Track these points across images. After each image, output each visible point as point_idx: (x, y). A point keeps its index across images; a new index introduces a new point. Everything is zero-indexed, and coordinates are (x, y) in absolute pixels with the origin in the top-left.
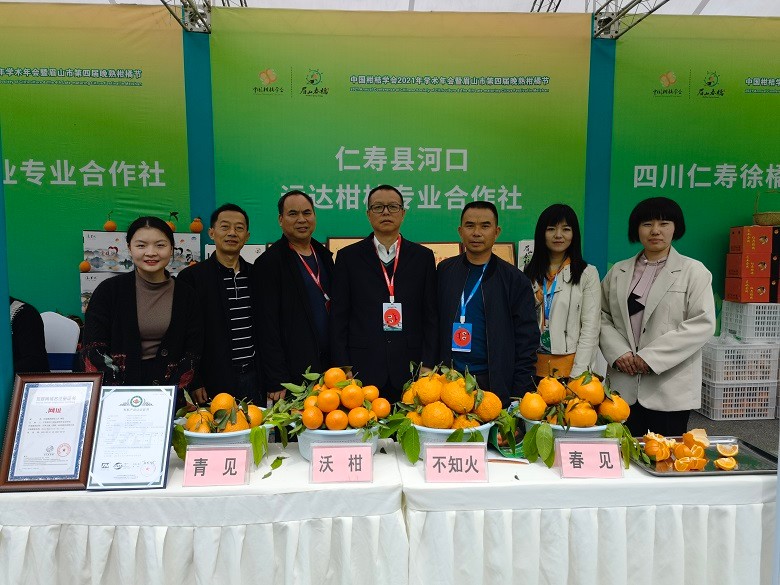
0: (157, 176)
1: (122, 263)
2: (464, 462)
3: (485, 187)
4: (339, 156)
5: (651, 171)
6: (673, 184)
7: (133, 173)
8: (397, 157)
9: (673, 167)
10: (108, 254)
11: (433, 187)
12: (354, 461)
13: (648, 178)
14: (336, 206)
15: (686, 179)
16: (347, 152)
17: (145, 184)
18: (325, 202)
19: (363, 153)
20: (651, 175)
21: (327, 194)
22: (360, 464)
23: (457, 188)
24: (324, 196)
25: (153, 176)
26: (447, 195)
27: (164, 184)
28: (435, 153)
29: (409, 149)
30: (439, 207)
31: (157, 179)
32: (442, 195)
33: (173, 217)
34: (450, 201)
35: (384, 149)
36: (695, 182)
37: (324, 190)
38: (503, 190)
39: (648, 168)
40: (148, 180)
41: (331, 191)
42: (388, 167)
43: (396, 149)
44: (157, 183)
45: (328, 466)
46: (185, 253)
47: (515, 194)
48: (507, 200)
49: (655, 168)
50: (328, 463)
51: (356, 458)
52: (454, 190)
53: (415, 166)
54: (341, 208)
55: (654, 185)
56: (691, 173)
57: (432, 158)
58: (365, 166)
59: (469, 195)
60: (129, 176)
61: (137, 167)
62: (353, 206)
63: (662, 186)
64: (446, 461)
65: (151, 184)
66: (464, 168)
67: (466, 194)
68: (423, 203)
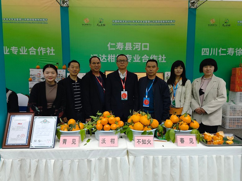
0: (52, 52)
1: (42, 79)
2: (147, 141)
3: (154, 55)
4: (109, 45)
5: (207, 50)
6: (214, 54)
7: (45, 51)
8: (127, 46)
9: (214, 49)
10: (37, 76)
11: (138, 55)
12: (112, 140)
13: (206, 52)
14: (108, 61)
15: (218, 53)
16: (111, 44)
17: (49, 54)
18: (104, 60)
19: (116, 44)
20: (207, 51)
21: (105, 57)
22: (114, 141)
23: (145, 55)
24: (104, 58)
25: (51, 52)
26: (142, 58)
27: (54, 54)
28: (139, 44)
29: (131, 43)
30: (140, 61)
31: (52, 53)
32: (141, 58)
33: (57, 64)
34: (143, 59)
35: (123, 43)
36: (221, 53)
37: (104, 56)
38: (160, 56)
39: (206, 49)
40: (50, 53)
41: (106, 56)
42: (124, 49)
43: (127, 43)
44: (52, 54)
45: (104, 142)
46: (61, 76)
47: (164, 57)
48: (161, 59)
49: (208, 49)
50: (104, 141)
51: (113, 140)
52: (144, 56)
53: (133, 49)
54: (109, 62)
55: (208, 54)
56: (220, 51)
57: (138, 46)
58: (117, 49)
59: (149, 58)
60: (44, 52)
61: (46, 49)
62: (113, 61)
63: (211, 55)
64: (141, 141)
65: (50, 54)
66: (148, 49)
67: (148, 57)
68: (135, 60)
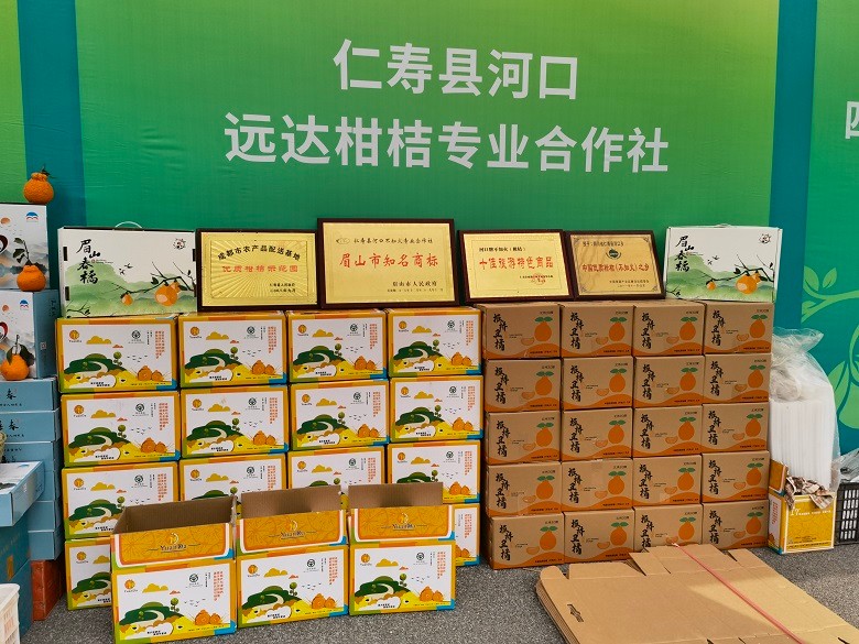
3: (605, 130)
4: (341, 59)
8: (450, 68)
11: (515, 128)
14: (336, 159)
16: (357, 52)
18: (314, 151)
19: (387, 56)
21: (316, 134)
23: (557, 130)
24: (311, 139)
26: (539, 143)
28: (520, 62)
29: (473, 53)
30: (525, 165)
32: (531, 143)
34: (545, 154)
35: (427, 51)
37: (311, 127)
38: (638, 136)
41: (325, 129)
42: (434, 85)
43: (450, 52)
47: (658, 145)
48: (643, 154)
52: (551, 135)
53: (484, 87)
54: (345, 162)
57: (514, 71)
58: (392, 82)
59: (578, 146)
62: (367, 160)
66: (571, 92)
67: (573, 143)
68: (496, 157)
